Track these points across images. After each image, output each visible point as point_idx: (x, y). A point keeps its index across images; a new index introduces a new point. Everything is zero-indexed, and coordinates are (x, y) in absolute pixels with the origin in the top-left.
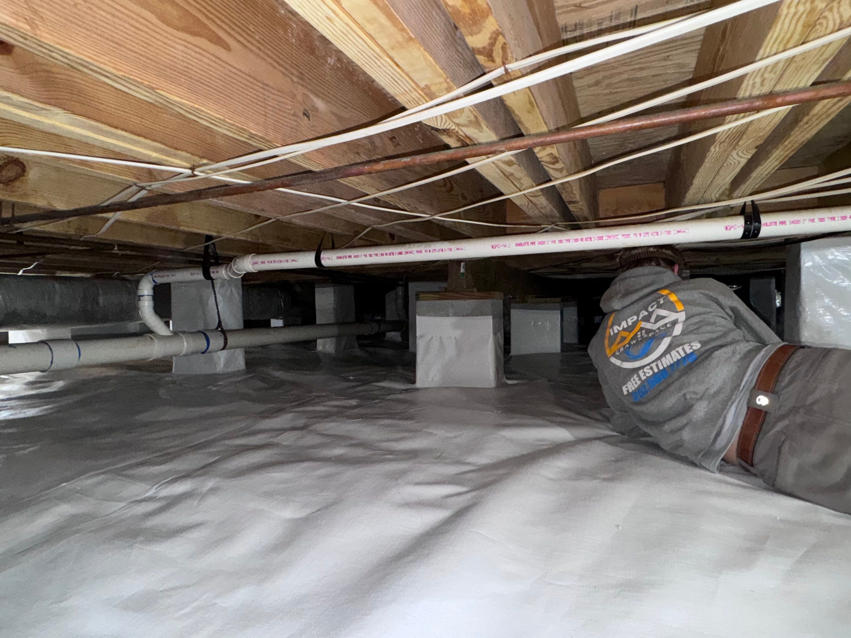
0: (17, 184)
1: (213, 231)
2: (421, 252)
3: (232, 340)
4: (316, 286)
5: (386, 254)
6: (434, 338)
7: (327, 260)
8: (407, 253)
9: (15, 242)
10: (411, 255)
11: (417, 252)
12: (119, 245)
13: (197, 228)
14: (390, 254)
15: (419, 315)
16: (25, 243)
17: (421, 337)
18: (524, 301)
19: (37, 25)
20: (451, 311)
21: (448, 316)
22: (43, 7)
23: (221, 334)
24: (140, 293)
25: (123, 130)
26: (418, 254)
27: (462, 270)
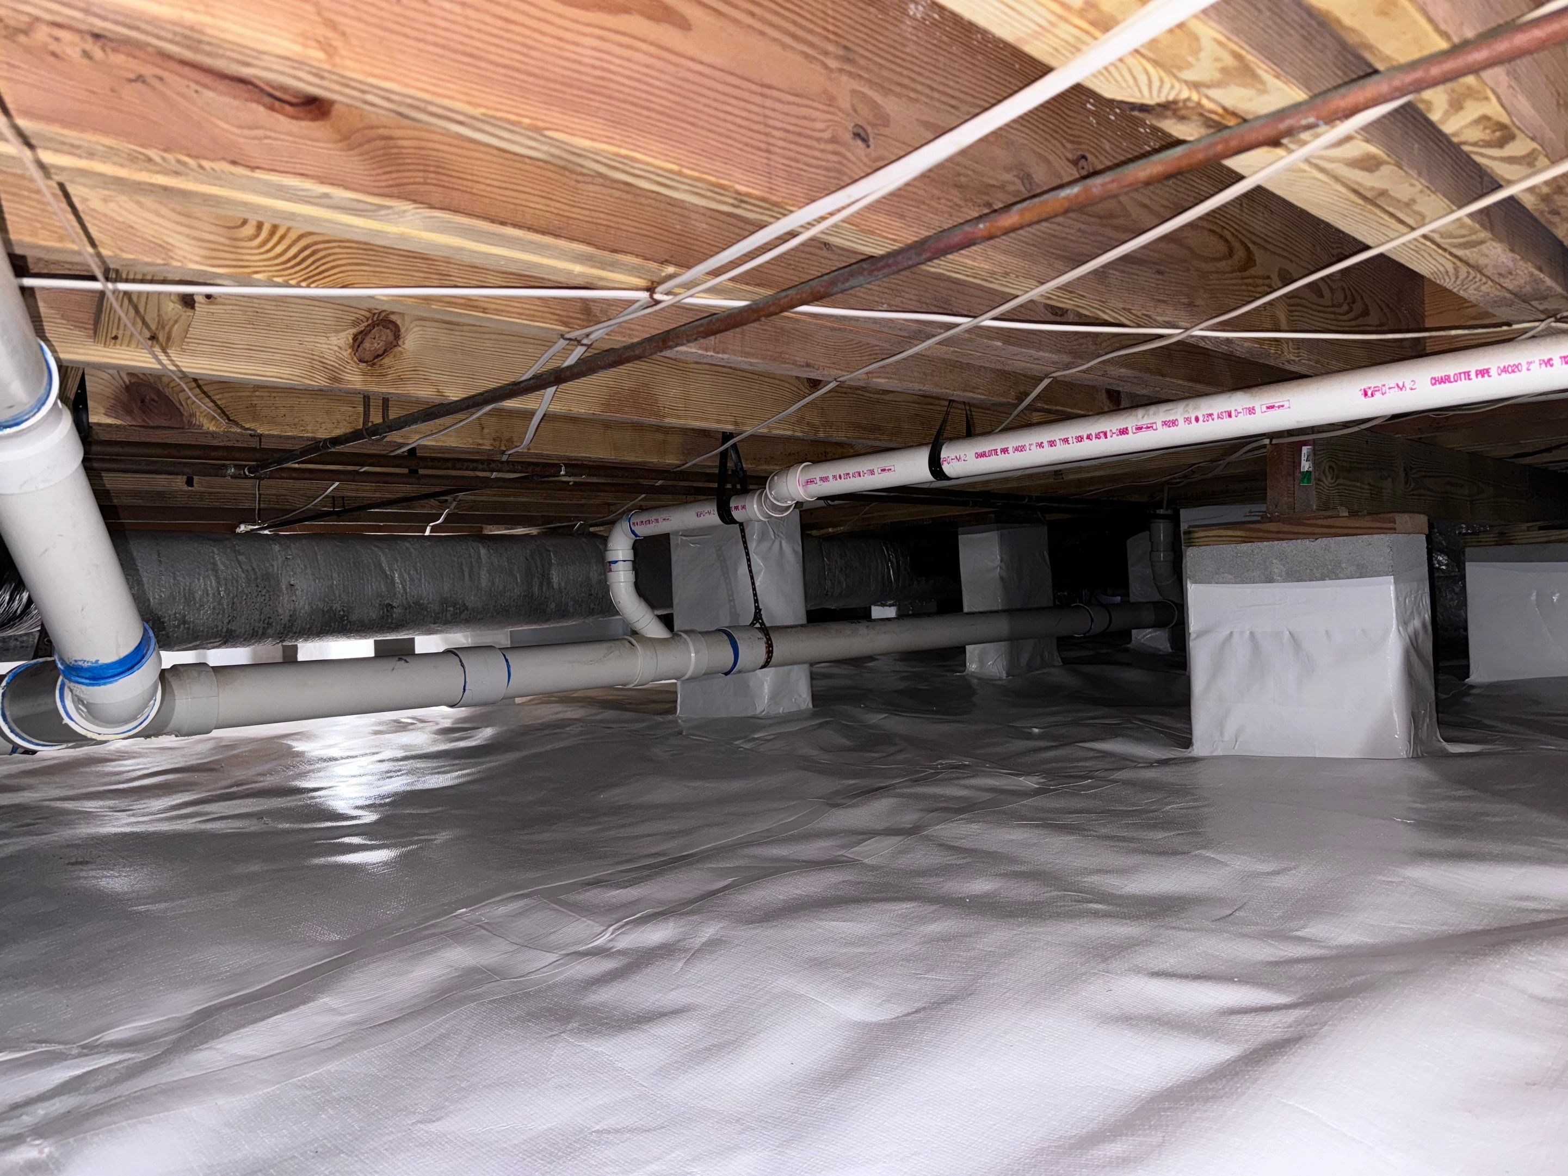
0: (386, 361)
1: (727, 422)
2: (1174, 423)
3: (782, 648)
4: (960, 529)
5: (1089, 437)
6: (1236, 637)
7: (955, 463)
8: (1139, 428)
9: (406, 471)
10: (1151, 432)
11: (1165, 423)
12: (566, 465)
13: (696, 419)
14: (1098, 437)
15: (1195, 582)
16: (421, 472)
17: (1200, 635)
18: (1503, 539)
19: (335, 48)
20: (1277, 568)
21: (1270, 580)
22: (345, 15)
23: (760, 635)
24: (611, 556)
25: (515, 225)
26: (1166, 429)
27: (1306, 466)
